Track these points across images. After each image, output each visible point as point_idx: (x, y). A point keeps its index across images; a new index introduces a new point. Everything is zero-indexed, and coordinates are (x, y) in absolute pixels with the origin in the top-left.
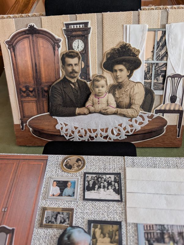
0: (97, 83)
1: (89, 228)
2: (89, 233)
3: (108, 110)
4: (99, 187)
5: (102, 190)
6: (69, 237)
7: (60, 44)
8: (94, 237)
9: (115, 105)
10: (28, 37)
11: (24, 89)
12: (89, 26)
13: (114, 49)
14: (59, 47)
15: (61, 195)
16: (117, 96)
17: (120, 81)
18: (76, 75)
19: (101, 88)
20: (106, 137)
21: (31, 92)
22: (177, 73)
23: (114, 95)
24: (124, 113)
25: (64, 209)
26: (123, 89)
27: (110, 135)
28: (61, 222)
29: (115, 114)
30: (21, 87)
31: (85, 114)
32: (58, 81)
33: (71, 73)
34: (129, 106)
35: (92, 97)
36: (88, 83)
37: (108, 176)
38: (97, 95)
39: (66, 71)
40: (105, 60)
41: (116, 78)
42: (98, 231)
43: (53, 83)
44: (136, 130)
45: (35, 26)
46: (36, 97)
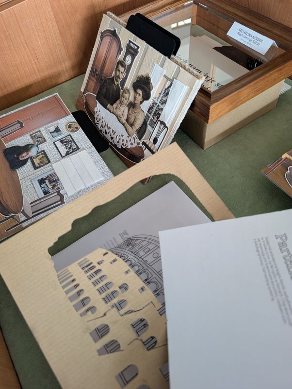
0: (125, 94)
1: (40, 153)
2: (37, 154)
3: (121, 119)
4: (65, 145)
5: (64, 146)
6: (32, 147)
7: (122, 52)
8: (37, 156)
9: (126, 119)
10: (111, 36)
11: (94, 70)
12: (139, 50)
13: (142, 76)
14: (120, 54)
15: (51, 133)
16: (130, 112)
17: (136, 102)
18: (119, 80)
19: (124, 99)
20: (112, 138)
21: (97, 75)
22: (165, 122)
23: (129, 110)
24: (128, 129)
25: (44, 138)
26: (134, 110)
27: (115, 138)
28: (37, 141)
29: (123, 124)
30: (94, 68)
31: (110, 111)
32: (110, 77)
33: (117, 77)
34: (132, 125)
35: (118, 102)
36: (121, 91)
37: (74, 145)
38: (121, 103)
39: (116, 73)
40: (135, 81)
41: (135, 98)
42: (41, 156)
43: (108, 76)
44: (127, 147)
45: (117, 31)
46: (96, 80)
